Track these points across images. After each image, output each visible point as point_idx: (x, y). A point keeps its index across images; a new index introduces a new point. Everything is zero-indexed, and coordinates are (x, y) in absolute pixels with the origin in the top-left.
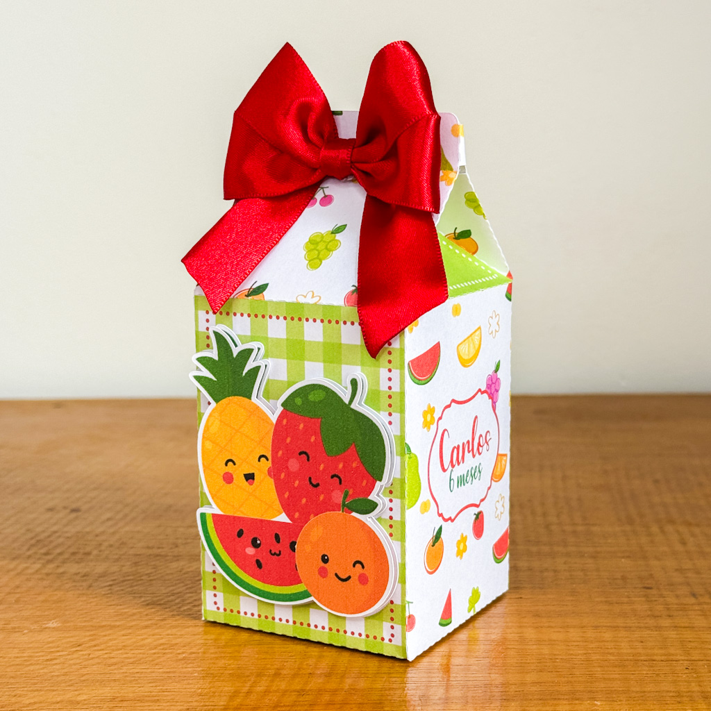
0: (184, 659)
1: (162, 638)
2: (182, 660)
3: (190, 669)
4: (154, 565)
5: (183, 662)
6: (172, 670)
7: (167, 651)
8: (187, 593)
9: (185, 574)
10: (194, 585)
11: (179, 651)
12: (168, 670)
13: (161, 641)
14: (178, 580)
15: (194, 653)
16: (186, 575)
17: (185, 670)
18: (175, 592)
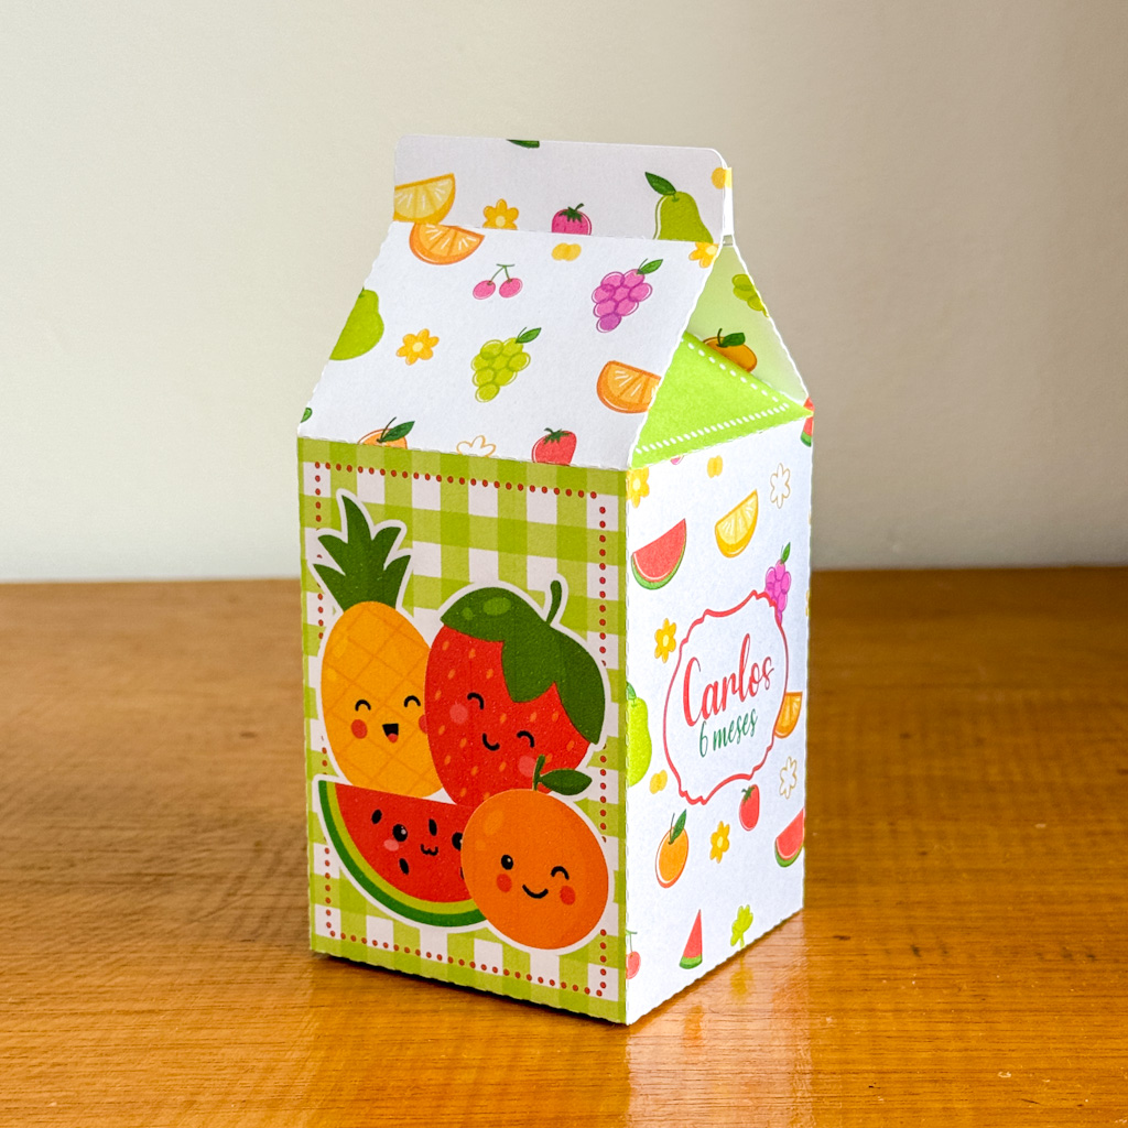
0: (39, 1076)
1: (11, 1037)
2: (35, 1077)
3: (46, 1095)
4: (27, 901)
5: (37, 1081)
6: (16, 1097)
7: (14, 1061)
8: (70, 953)
9: (74, 917)
10: (88, 937)
11: (34, 1062)
12: (10, 1097)
13: (11, 1043)
14: (61, 928)
15: (59, 1065)
16: (77, 920)
17: (37, 1096)
18: (51, 950)
